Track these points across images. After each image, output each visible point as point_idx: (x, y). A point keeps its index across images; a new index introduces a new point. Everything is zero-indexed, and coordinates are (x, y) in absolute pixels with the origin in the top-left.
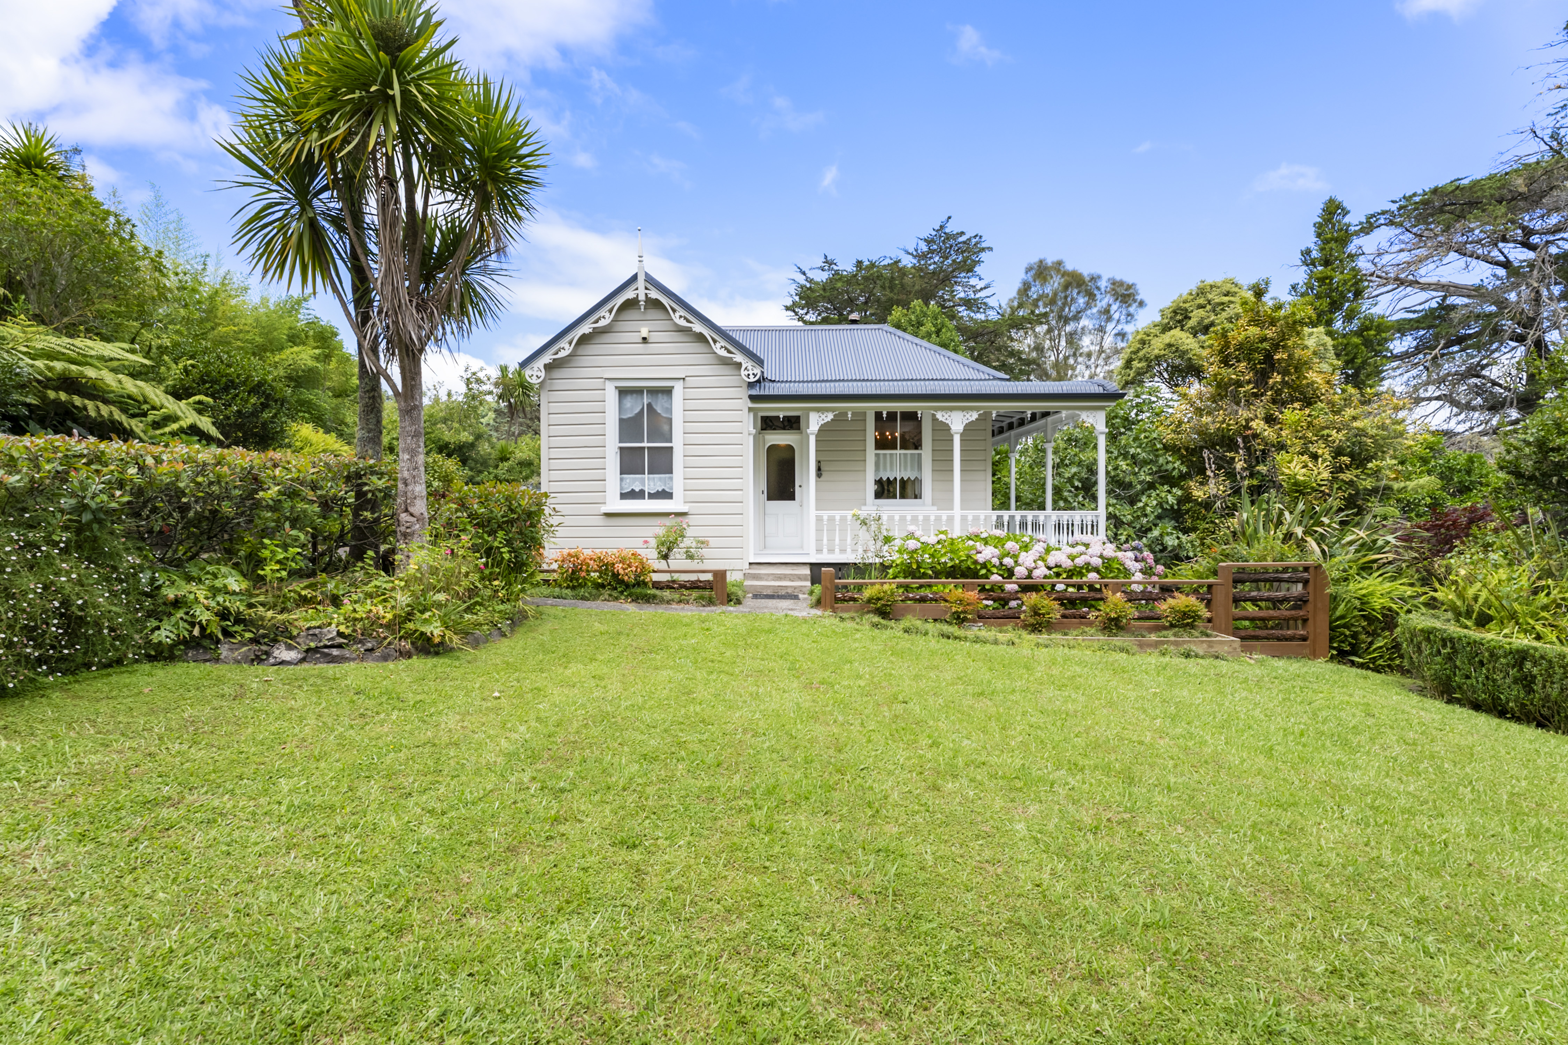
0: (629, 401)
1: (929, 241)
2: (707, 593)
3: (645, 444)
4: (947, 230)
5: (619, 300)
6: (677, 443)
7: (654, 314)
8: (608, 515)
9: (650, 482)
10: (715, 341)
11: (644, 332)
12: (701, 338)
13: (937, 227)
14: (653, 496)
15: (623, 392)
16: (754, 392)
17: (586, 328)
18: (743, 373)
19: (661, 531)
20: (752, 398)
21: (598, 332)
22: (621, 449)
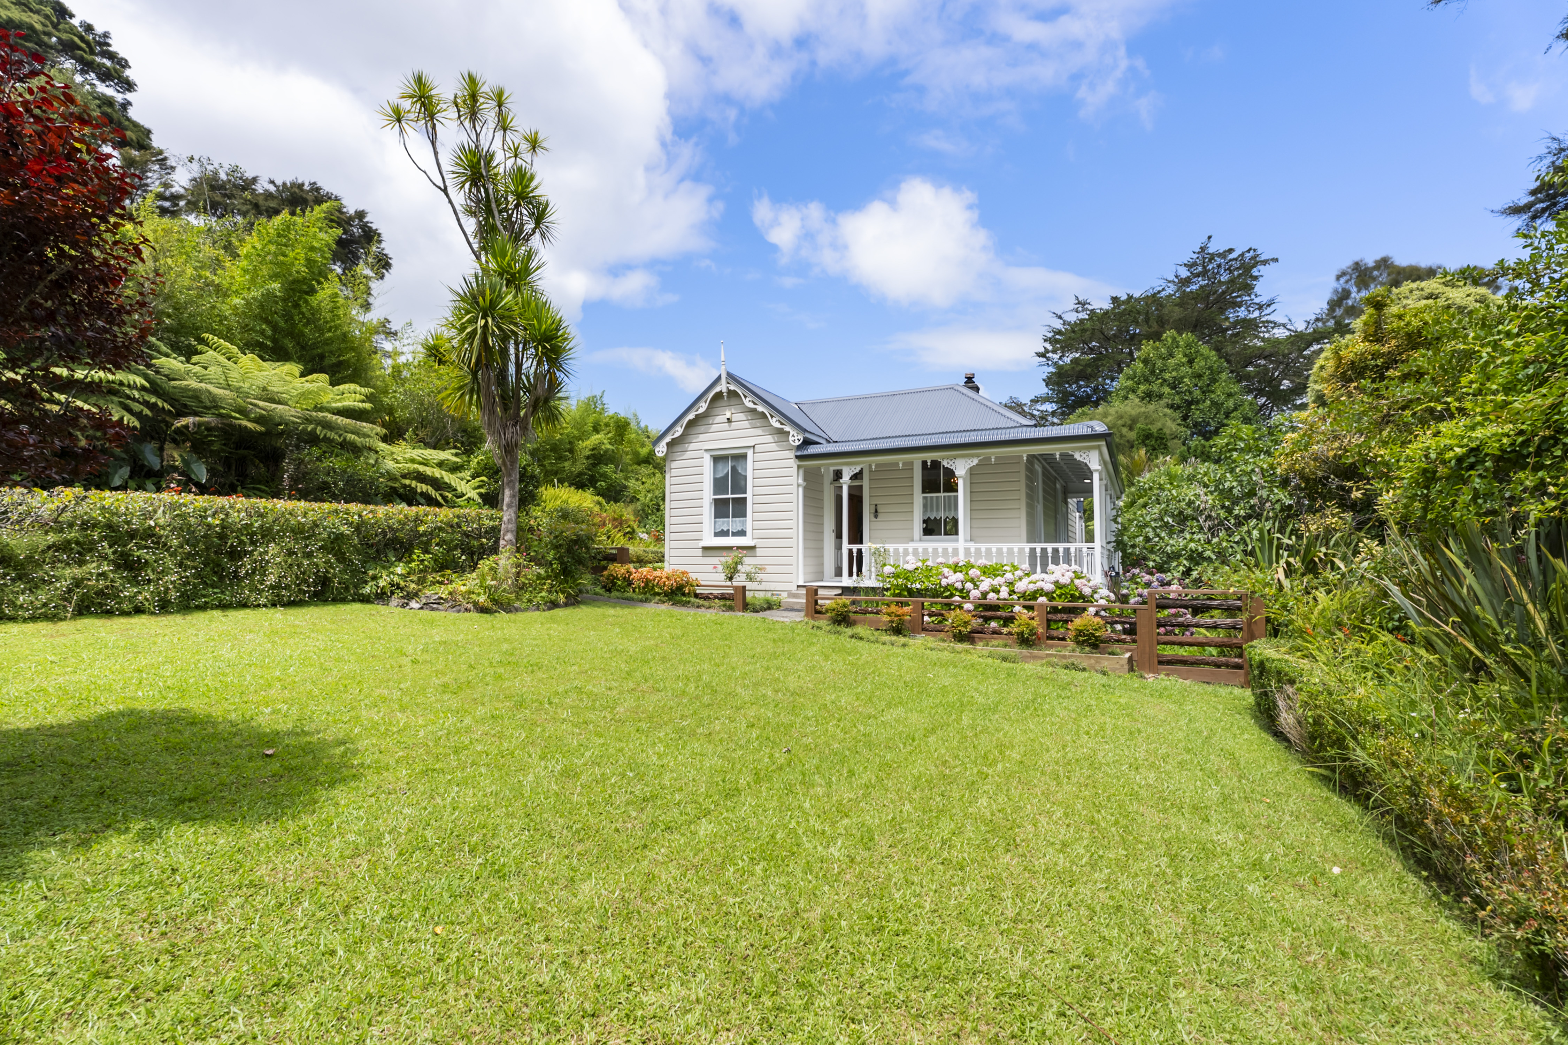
0: (720, 466)
1: (1190, 266)
2: (728, 603)
3: (730, 496)
4: (1211, 251)
5: (711, 395)
6: (749, 495)
7: (734, 401)
8: (705, 548)
9: (732, 524)
10: (772, 417)
11: (728, 415)
12: (763, 416)
13: (1198, 250)
14: (735, 534)
15: (717, 460)
16: (799, 453)
17: (691, 416)
18: (791, 439)
19: (729, 560)
20: (797, 457)
21: (698, 418)
22: (716, 500)
